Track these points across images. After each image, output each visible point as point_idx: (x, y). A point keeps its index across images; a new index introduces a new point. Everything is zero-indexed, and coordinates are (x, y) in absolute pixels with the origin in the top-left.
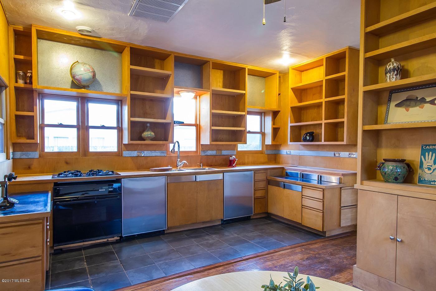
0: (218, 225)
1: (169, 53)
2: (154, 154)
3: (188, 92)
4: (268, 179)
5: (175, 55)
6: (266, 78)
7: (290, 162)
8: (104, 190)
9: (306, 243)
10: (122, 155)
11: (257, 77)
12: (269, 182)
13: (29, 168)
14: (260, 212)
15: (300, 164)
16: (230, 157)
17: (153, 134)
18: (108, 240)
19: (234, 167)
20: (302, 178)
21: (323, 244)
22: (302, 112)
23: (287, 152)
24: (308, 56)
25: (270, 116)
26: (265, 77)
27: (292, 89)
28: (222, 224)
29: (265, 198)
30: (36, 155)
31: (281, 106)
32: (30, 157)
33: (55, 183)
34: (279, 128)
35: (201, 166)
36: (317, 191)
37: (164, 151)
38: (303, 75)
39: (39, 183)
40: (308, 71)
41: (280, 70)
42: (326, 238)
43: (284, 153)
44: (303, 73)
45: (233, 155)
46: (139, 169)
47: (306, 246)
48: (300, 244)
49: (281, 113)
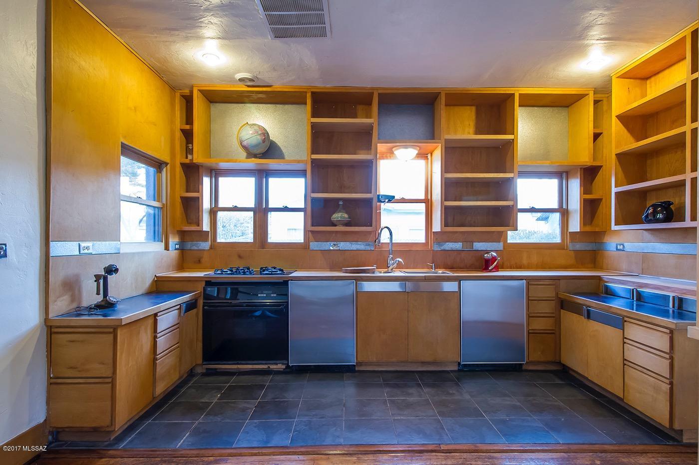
0: (451, 371)
1: (370, 91)
2: (354, 246)
3: (406, 147)
4: (560, 298)
5: (380, 92)
6: (570, 107)
7: (624, 266)
8: (265, 295)
9: (616, 448)
10: (309, 248)
11: (548, 108)
12: (564, 304)
13: (199, 262)
14: (542, 360)
15: (644, 272)
16: (486, 253)
17: (346, 216)
18: (269, 367)
19: (490, 271)
20: (637, 300)
21: (664, 459)
22: (649, 162)
23: (617, 247)
24: (647, 40)
25: (578, 178)
26: (568, 107)
27: (618, 117)
28: (459, 371)
29: (553, 333)
30: (206, 245)
31: (604, 155)
32: (200, 248)
33: (206, 281)
34: (600, 200)
35: (432, 268)
36: (655, 332)
37: (369, 243)
38: (648, 86)
39: (189, 281)
40: (661, 75)
41: (595, 87)
42: (682, 445)
43: (612, 249)
44: (648, 82)
45: (492, 251)
46: (332, 269)
47: (609, 455)
48: (597, 446)
49: (604, 169)
